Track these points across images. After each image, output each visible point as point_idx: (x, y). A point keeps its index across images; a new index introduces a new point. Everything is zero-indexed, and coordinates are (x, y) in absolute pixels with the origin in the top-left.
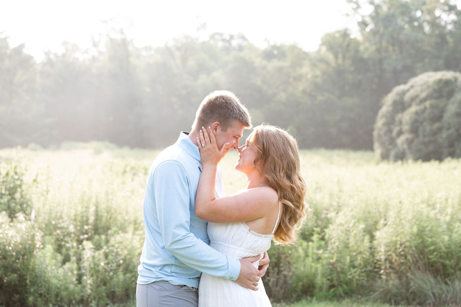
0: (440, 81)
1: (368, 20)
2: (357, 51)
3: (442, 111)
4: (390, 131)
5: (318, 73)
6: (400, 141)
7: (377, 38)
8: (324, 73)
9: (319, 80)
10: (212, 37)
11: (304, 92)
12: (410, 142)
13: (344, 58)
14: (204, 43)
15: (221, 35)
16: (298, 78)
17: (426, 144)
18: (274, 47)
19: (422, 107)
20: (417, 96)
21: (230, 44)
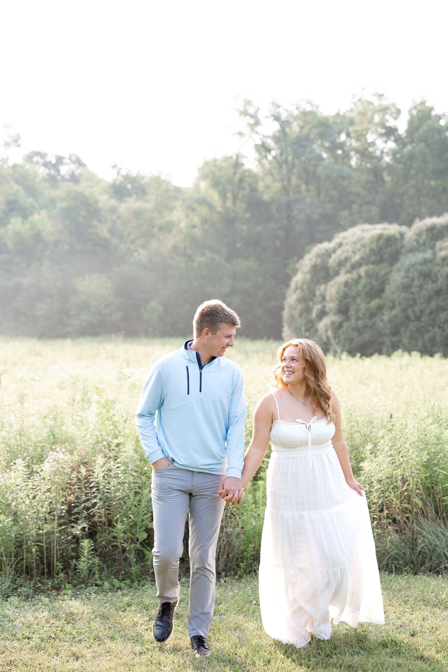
0: (380, 237)
1: (270, 143)
2: (254, 190)
3: (384, 282)
4: (308, 310)
5: (196, 220)
6: (323, 325)
7: (284, 171)
8: (204, 221)
9: (197, 231)
10: (29, 158)
11: (175, 248)
12: (337, 327)
13: (235, 198)
14: (15, 166)
15: (43, 156)
16: (167, 228)
17: (359, 331)
18: (127, 178)
19: (354, 275)
20: (347, 259)
21: (58, 171)
